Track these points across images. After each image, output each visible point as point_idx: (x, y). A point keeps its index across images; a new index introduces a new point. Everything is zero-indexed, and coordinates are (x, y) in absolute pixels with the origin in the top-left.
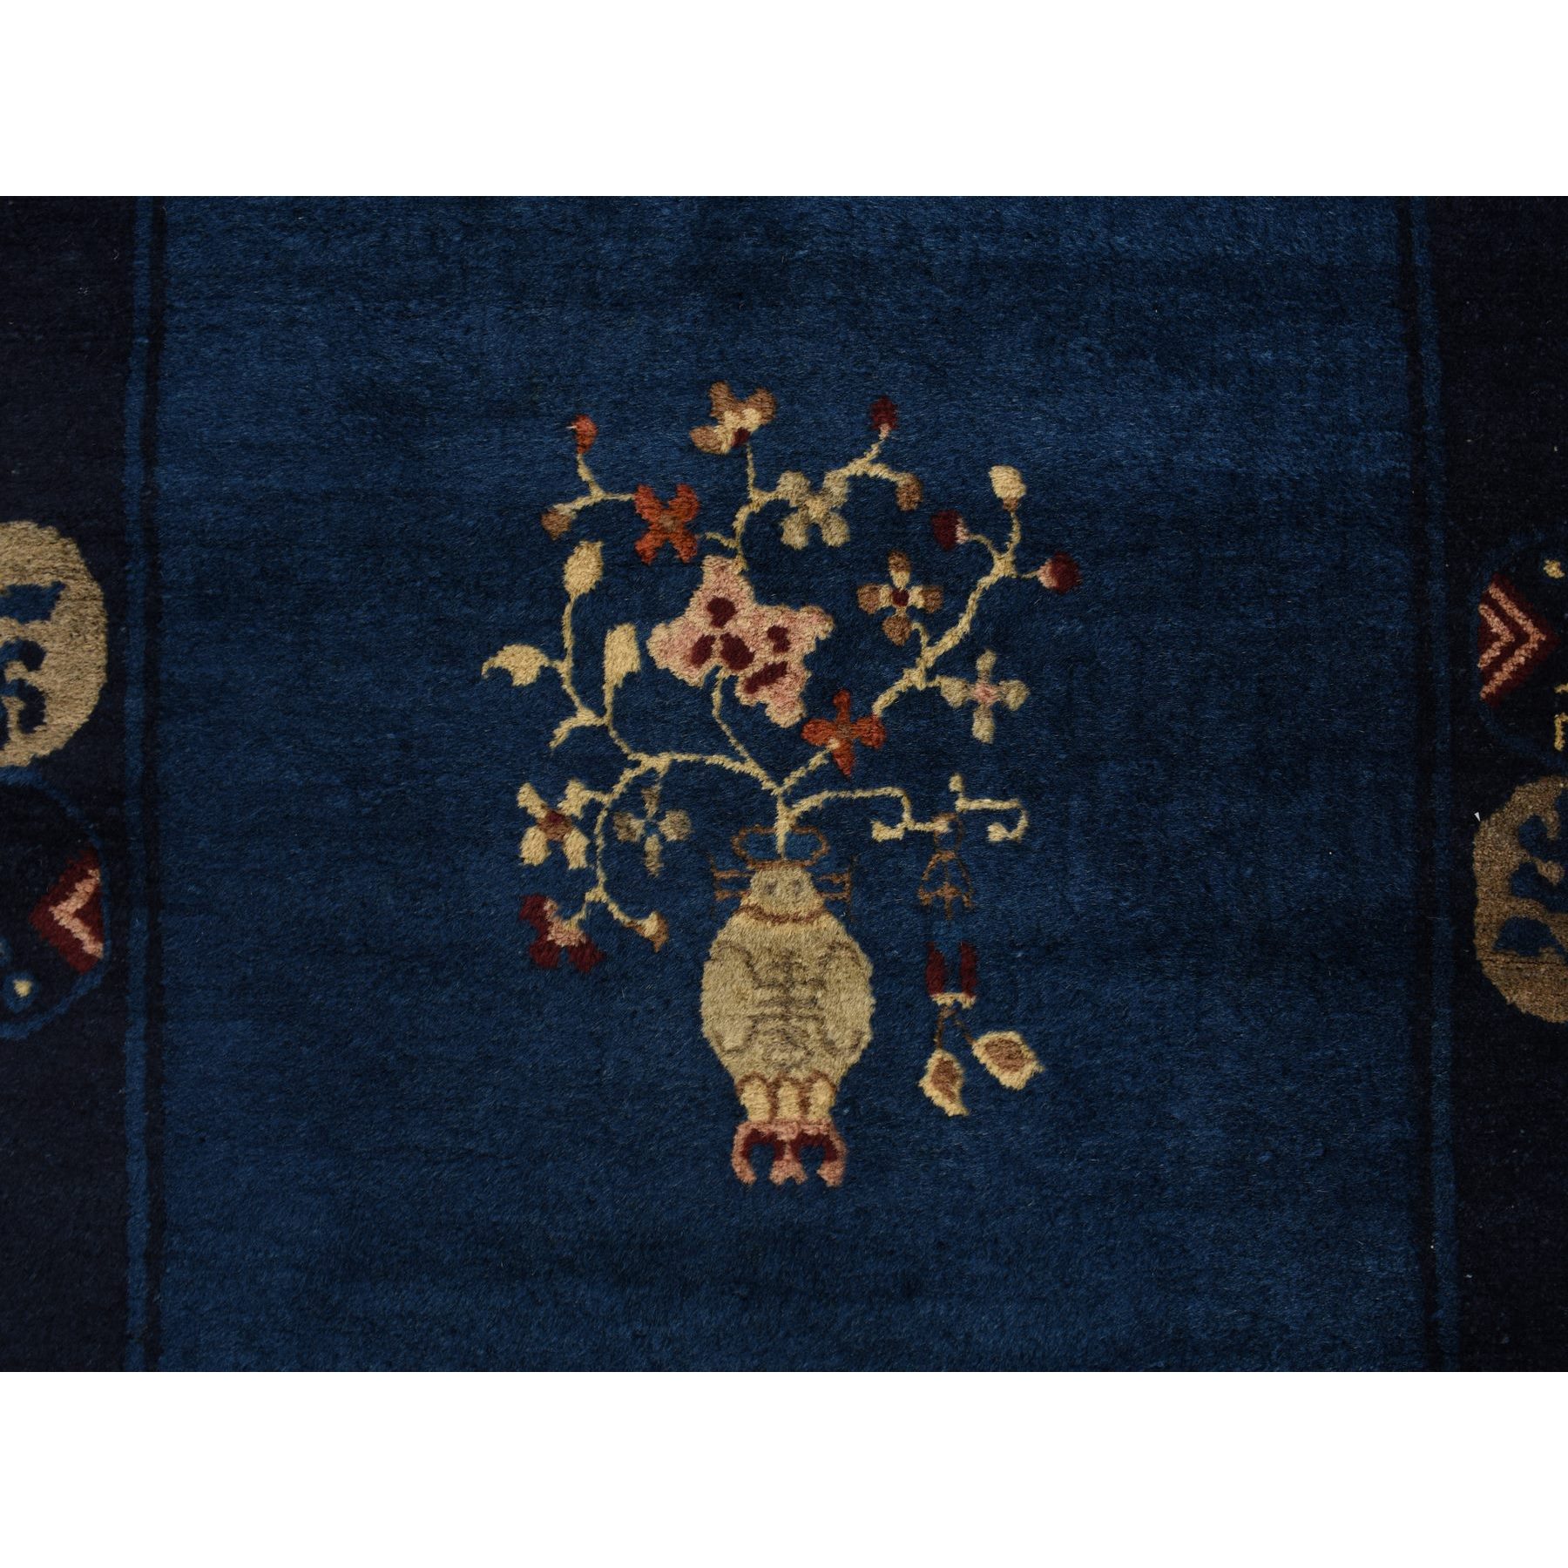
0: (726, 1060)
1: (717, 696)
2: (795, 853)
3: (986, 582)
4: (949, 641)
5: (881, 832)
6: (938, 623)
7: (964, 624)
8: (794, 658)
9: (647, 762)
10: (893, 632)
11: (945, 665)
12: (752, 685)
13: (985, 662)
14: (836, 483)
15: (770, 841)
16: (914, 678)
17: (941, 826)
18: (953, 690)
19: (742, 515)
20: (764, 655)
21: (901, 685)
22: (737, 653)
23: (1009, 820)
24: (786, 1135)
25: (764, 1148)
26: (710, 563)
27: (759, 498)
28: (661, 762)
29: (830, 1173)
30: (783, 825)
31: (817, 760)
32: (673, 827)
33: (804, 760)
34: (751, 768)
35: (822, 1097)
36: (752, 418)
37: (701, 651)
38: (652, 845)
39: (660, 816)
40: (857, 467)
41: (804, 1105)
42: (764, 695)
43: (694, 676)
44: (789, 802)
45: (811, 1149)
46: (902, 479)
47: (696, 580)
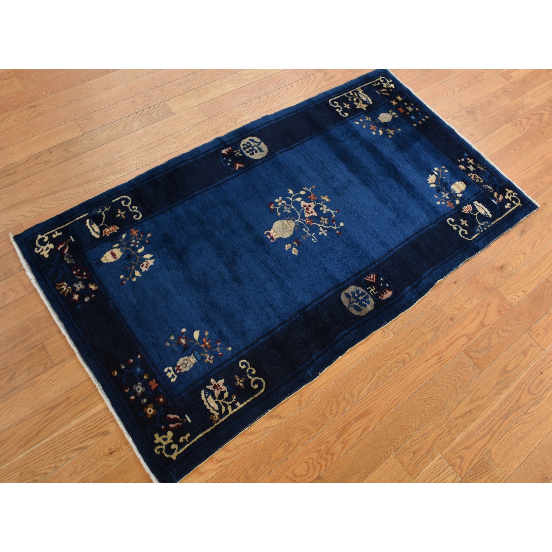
0: (273, 226)
1: (302, 209)
2: (296, 223)
3: (332, 227)
4: (325, 227)
5: (304, 229)
6: (325, 224)
7: (327, 227)
8: (311, 214)
9: (292, 206)
10: (321, 221)
11: (322, 227)
12: (306, 212)
13: (326, 231)
14: (328, 210)
15: (295, 220)
16: (319, 225)
17: (309, 234)
18: (321, 229)
19: (319, 203)
20: (309, 211)
21: (317, 224)
22: (307, 209)
23: (315, 240)
24: (271, 235)
25: (269, 234)
26: (312, 203)
27: (321, 204)
28: (293, 207)
29: (272, 241)
30: (297, 221)
31: (305, 221)
32: (289, 211)
33: (304, 219)
34: (299, 216)
35: (278, 236)
36: (327, 200)
37: (305, 206)
38: (286, 210)
39: (289, 210)
40: (331, 211)
41: (275, 235)
42: (306, 213)
43: (302, 206)
44: (299, 220)
45: (272, 238)
46: (334, 215)
47: (311, 202)
